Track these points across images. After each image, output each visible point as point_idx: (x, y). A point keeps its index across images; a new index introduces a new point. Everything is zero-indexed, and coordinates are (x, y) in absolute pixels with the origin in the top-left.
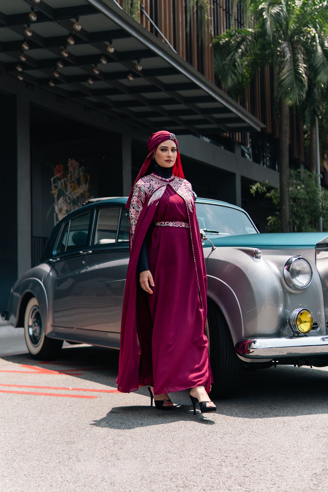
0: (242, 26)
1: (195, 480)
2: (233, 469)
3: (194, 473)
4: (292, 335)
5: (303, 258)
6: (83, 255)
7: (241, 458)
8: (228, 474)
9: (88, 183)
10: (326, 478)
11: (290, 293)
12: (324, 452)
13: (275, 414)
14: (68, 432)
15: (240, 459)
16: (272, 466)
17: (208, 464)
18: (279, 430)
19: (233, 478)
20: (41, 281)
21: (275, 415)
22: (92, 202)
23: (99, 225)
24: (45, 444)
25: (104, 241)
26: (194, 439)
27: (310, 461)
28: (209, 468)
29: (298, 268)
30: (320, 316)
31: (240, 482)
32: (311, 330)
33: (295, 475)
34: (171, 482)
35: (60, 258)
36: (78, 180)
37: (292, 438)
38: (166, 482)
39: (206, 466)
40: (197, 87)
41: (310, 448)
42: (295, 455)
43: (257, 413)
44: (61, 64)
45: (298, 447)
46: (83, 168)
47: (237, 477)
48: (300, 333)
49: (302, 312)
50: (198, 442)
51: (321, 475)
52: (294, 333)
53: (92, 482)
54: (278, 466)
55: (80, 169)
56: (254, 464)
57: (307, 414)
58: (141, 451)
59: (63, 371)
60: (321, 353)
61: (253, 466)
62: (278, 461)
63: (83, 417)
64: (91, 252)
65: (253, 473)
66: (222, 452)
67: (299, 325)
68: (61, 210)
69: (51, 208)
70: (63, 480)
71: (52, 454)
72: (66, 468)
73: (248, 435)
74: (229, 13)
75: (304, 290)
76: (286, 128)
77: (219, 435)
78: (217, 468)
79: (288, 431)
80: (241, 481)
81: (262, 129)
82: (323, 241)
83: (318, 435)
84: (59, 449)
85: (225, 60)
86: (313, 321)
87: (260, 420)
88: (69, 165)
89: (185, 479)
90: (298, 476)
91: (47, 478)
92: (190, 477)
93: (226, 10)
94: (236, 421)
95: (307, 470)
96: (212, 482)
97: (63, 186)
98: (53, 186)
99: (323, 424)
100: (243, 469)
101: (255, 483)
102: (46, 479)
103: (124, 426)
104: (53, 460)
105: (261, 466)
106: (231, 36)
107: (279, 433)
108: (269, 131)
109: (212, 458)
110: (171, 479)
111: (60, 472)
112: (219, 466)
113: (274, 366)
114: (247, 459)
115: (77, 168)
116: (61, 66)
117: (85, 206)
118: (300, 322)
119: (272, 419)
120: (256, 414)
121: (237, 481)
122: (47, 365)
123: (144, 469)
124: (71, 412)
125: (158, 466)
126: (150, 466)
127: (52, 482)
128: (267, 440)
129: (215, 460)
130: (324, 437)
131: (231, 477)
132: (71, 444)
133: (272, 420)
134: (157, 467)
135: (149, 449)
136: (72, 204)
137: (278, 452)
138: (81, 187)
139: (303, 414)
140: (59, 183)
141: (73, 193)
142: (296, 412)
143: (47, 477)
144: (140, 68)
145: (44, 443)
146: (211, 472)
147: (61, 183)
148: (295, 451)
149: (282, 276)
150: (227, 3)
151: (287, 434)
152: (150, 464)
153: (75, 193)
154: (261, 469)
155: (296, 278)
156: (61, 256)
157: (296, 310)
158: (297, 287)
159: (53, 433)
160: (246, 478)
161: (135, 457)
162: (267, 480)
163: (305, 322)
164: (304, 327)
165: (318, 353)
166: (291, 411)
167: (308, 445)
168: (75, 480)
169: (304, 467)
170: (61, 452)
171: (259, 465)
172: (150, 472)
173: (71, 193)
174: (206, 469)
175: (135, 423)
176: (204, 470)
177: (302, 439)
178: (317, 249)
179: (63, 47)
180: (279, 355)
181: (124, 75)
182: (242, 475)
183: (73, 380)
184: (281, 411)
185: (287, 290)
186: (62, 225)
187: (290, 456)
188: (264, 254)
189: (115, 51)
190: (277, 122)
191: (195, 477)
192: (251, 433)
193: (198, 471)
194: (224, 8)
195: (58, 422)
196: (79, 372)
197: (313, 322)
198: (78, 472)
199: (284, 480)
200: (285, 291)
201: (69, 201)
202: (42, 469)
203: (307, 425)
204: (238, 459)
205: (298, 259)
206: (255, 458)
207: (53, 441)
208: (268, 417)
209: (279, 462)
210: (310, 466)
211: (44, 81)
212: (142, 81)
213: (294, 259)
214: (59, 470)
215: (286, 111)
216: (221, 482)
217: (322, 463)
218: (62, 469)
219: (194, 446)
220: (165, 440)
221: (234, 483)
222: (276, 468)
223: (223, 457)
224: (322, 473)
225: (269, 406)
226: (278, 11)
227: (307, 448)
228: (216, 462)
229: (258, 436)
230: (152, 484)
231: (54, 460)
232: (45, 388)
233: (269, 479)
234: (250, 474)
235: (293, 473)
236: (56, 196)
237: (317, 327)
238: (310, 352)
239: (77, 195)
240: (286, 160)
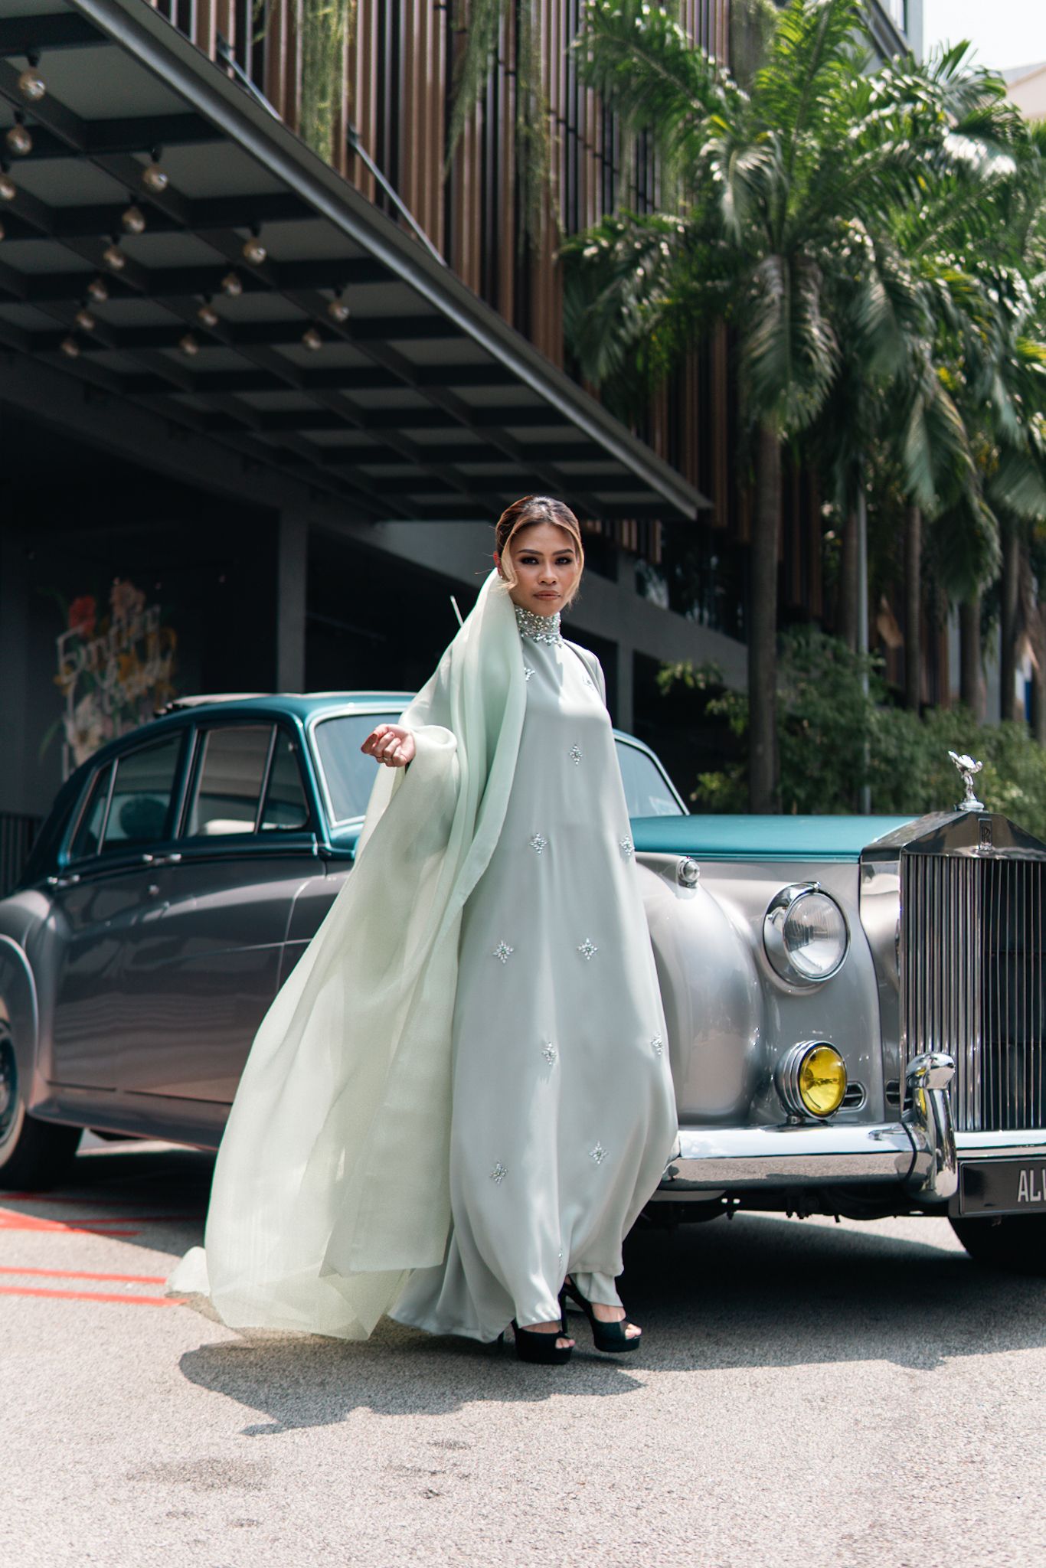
0: (649, 207)
1: (486, 1554)
2: (602, 1520)
3: (483, 1534)
4: (785, 1122)
5: (822, 889)
6: (154, 867)
7: (625, 1487)
8: (585, 1536)
9: (169, 656)
10: (881, 1548)
11: (782, 995)
12: (874, 1471)
13: (727, 1359)
14: (94, 1406)
15: (623, 1491)
16: (720, 1511)
17: (525, 1504)
18: (741, 1406)
19: (602, 1549)
20: (19, 942)
21: (728, 1363)
22: (185, 707)
23: (204, 778)
24: (20, 1443)
25: (219, 827)
26: (482, 1430)
27: (834, 1498)
28: (530, 1518)
29: (806, 920)
30: (867, 1066)
31: (622, 1561)
32: (840, 1108)
33: (788, 1540)
34: (411, 1558)
35: (82, 876)
36: (141, 647)
37: (780, 1431)
38: (396, 1558)
39: (518, 1513)
40: (512, 379)
41: (833, 1461)
42: (787, 1481)
43: (673, 1354)
44: (102, 290)
45: (797, 1456)
46: (157, 609)
47: (615, 1544)
48: (808, 1116)
49: (815, 1051)
50: (494, 1440)
51: (866, 1541)
52: (790, 1115)
53: (167, 1558)
54: (738, 1512)
55: (149, 614)
56: (664, 1507)
57: (824, 1361)
58: (320, 1465)
59: (79, 1222)
60: (867, 1176)
61: (663, 1513)
62: (737, 1498)
63: (140, 1361)
64: (177, 857)
65: (661, 1532)
66: (568, 1469)
67: (805, 1092)
68: (83, 736)
69: (52, 730)
70: (73, 1552)
71: (41, 1472)
72: (86, 1515)
73: (647, 1419)
74: (611, 164)
75: (821, 986)
76: (772, 513)
77: (558, 1419)
78: (553, 1517)
79: (767, 1411)
80: (626, 1558)
81: (701, 512)
82: (883, 841)
83: (857, 1422)
84: (64, 1457)
85: (594, 301)
86: (849, 1080)
87: (683, 1375)
88: (115, 597)
89: (454, 1549)
90: (797, 1542)
91: (24, 1545)
92: (472, 1543)
93: (602, 157)
94: (610, 1378)
95: (826, 1526)
96: (538, 1560)
97: (95, 660)
98: (62, 661)
99: (870, 1389)
100: (631, 1521)
101: (669, 1562)
102: (19, 1551)
103: (266, 1390)
104: (44, 1491)
105: (687, 1512)
106: (614, 234)
107: (740, 1415)
108: (720, 520)
109: (539, 1488)
110: (413, 1549)
111: (67, 1527)
112: (560, 1513)
113: (725, 1215)
114: (644, 1493)
115: (139, 608)
116: (99, 295)
117: (163, 719)
118: (808, 1083)
119: (718, 1374)
120: (669, 1357)
121: (614, 1556)
122: (28, 1204)
123: (329, 1521)
124: (102, 1344)
125: (371, 1509)
126: (349, 1510)
127: (41, 1558)
128: (705, 1435)
129: (547, 1492)
130: (875, 1429)
131: (596, 1545)
132: (103, 1442)
133: (717, 1376)
134: (368, 1513)
135: (344, 1458)
136: (118, 719)
137: (736, 1472)
138: (149, 666)
139: (810, 1361)
140: (83, 652)
141: (123, 685)
142: (789, 1353)
143: (24, 1542)
144: (342, 312)
145: (17, 1438)
146: (535, 1531)
147: (89, 654)
148: (788, 1468)
149: (759, 942)
150: (607, 136)
151: (764, 1419)
152: (347, 1505)
153: (130, 687)
154: (686, 1521)
155: (801, 950)
156: (86, 869)
157: (798, 1044)
158: (803, 976)
159: (45, 1408)
160: (640, 1549)
161: (300, 1485)
162: (706, 1555)
163: (826, 1082)
164: (821, 1098)
165: (857, 1176)
166: (775, 1352)
167: (827, 1451)
168: (112, 1551)
169: (816, 1517)
170: (70, 1467)
171: (680, 1508)
172: (346, 1527)
173: (116, 684)
174: (518, 1520)
175: (301, 1381)
176: (514, 1524)
177: (809, 1432)
178: (864, 866)
179: (108, 239)
180: (742, 1180)
181: (293, 332)
182: (629, 1541)
183: (110, 1250)
184: (746, 1351)
185: (773, 987)
186: (90, 778)
187: (773, 1483)
188: (706, 874)
189: (267, 258)
190: (744, 494)
191: (486, 1545)
192: (655, 1414)
193: (495, 1528)
194: (598, 149)
195: (61, 1375)
196: (129, 1227)
197: (848, 1084)
198: (122, 1528)
199: (756, 1554)
200: (767, 987)
201: (109, 709)
202: (10, 1520)
203: (821, 1393)
204: (618, 1490)
205: (806, 892)
206: (667, 1489)
207: (45, 1434)
208: (705, 1369)
209: (741, 1501)
210: (834, 1513)
211: (46, 341)
212: (348, 354)
213: (794, 893)
214: (63, 1521)
215: (773, 462)
216: (566, 1558)
217: (868, 1505)
218: (72, 1520)
219: (482, 1451)
220: (395, 1432)
221: (605, 1562)
222: (732, 1519)
223: (571, 1484)
224: (870, 1535)
225: (708, 1335)
226: (757, 163)
227: (823, 1461)
228: (549, 1499)
229: (678, 1424)
230: (352, 1563)
231: (49, 1491)
232: (22, 1271)
233: (710, 1553)
234: (655, 1536)
235: (784, 1536)
236: (70, 692)
237: (859, 1099)
238: (836, 1174)
239: (137, 691)
240: (768, 609)
